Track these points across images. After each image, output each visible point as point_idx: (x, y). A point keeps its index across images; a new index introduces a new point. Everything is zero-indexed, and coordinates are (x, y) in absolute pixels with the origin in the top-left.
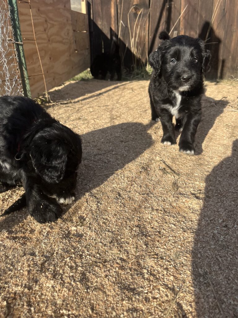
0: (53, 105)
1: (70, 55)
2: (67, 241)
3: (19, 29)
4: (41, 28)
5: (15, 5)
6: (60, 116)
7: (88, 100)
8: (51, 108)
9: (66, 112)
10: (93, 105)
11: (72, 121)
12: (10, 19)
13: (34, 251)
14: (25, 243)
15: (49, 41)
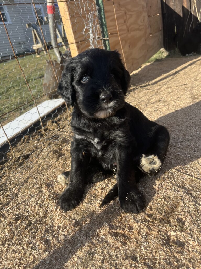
0: (134, 89)
1: (146, 40)
2: (168, 250)
3: (105, 26)
4: (122, 21)
5: (102, 4)
6: (141, 99)
7: (165, 81)
8: (132, 92)
9: (146, 95)
10: (170, 85)
11: (153, 104)
12: (98, 19)
13: (135, 255)
14: (125, 243)
15: (128, 30)
